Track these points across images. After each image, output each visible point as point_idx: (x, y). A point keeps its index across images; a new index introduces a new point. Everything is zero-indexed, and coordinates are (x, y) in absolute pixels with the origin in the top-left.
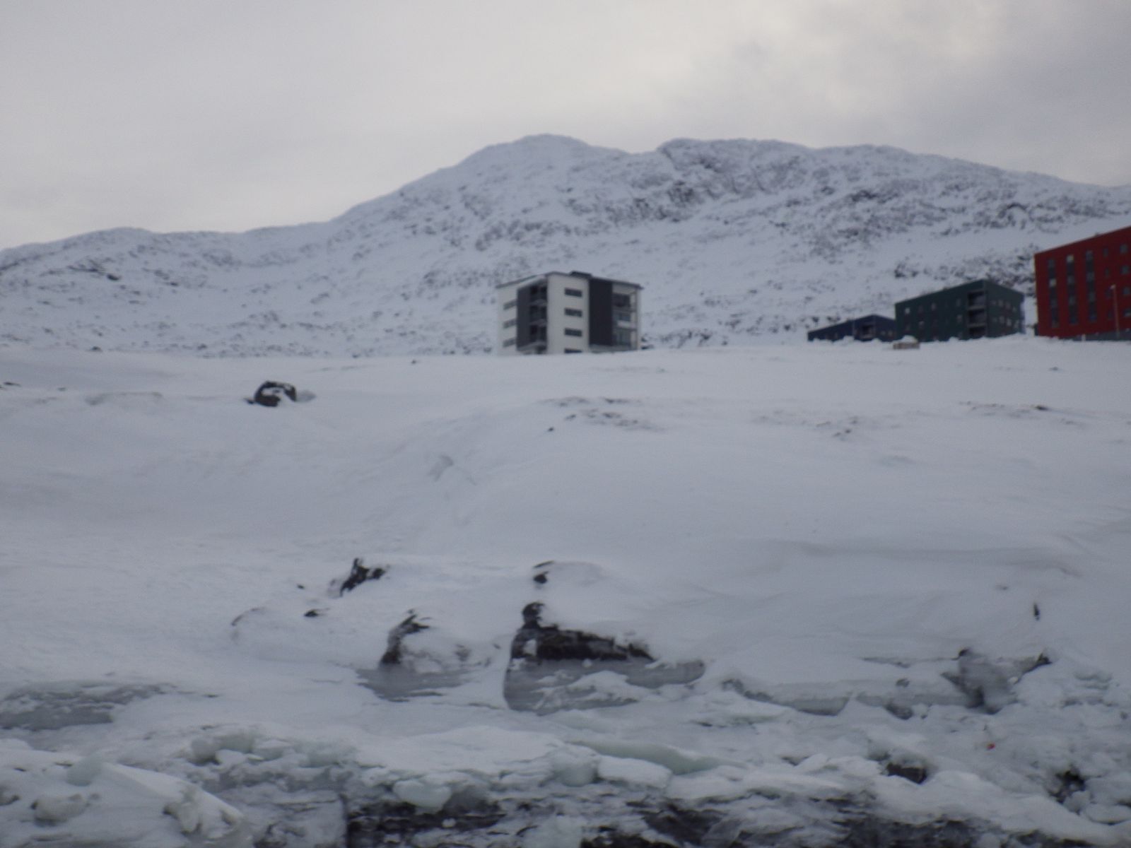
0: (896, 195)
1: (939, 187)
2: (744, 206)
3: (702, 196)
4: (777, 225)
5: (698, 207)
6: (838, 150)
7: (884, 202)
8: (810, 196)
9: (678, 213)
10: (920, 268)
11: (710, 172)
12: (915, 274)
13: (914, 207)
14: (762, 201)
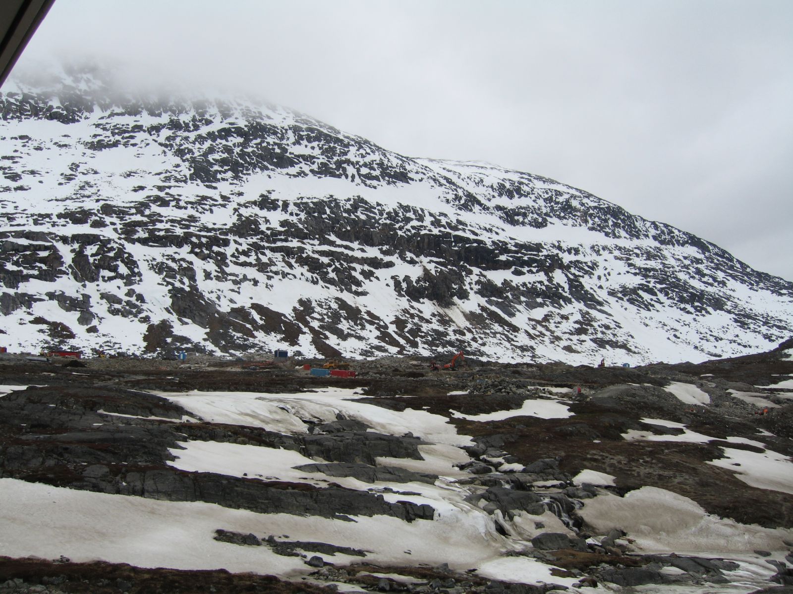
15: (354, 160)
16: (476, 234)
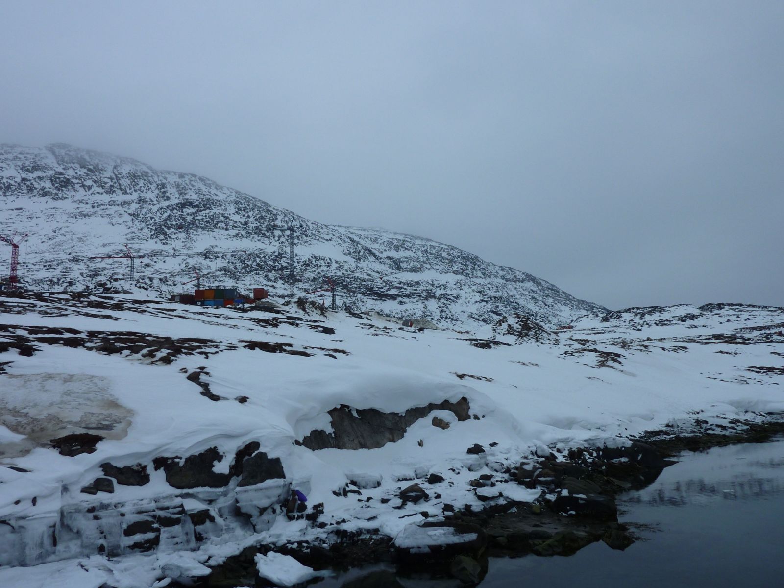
0: (209, 208)
1: (234, 208)
2: (106, 198)
3: (77, 186)
4: (129, 214)
5: (73, 193)
6: (175, 173)
7: (201, 211)
8: (154, 200)
9: (57, 194)
11: (85, 170)
12: (217, 257)
13: (218, 217)
14: (119, 197)
15: (280, 225)
16: (370, 276)
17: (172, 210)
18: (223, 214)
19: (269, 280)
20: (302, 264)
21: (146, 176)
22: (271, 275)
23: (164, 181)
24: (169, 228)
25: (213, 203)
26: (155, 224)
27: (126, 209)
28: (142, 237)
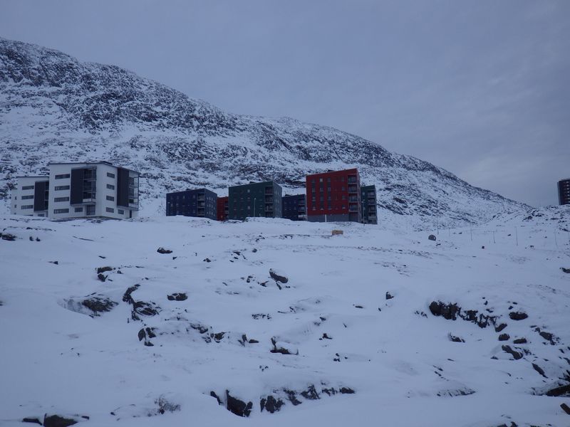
0: (132, 99)
1: (155, 99)
2: (35, 89)
4: (58, 104)
5: (3, 83)
6: (98, 65)
7: (125, 102)
8: (81, 91)
10: (145, 144)
12: (142, 146)
13: (141, 108)
14: (48, 88)
15: (198, 115)
16: (282, 164)
17: (98, 101)
18: (145, 105)
19: (190, 168)
20: (220, 152)
21: (71, 68)
22: (191, 164)
23: (89, 73)
24: (96, 118)
25: (135, 94)
26: (83, 115)
27: (54, 100)
28: (72, 126)
